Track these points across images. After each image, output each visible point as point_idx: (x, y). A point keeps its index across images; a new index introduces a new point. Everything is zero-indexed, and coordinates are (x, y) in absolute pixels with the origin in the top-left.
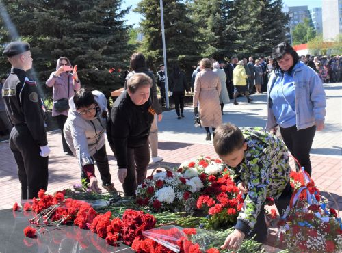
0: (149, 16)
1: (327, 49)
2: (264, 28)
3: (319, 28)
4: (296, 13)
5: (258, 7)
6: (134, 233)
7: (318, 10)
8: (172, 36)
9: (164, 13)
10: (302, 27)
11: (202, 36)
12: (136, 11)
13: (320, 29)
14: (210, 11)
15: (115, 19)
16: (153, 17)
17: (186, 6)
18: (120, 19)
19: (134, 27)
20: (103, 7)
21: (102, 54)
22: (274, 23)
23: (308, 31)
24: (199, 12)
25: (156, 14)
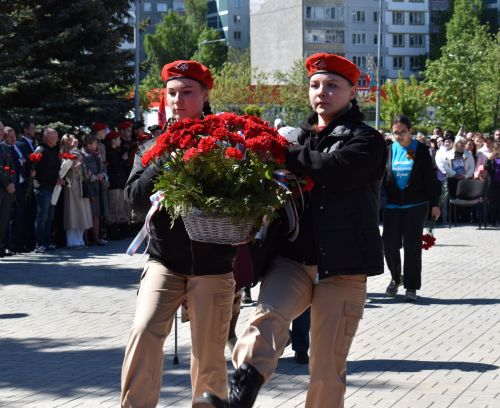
1: (262, 109)
3: (237, 35)
10: (179, 24)
13: (242, 37)
23: (202, 42)
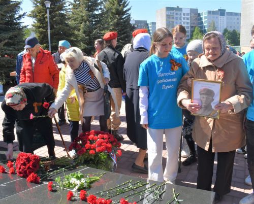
0: (39, 20)
2: (118, 33)
4: (139, 25)
5: (115, 19)
6: (25, 168)
7: (154, 24)
8: (55, 35)
9: (50, 19)
11: (76, 36)
12: (29, 16)
14: (83, 20)
15: (14, 21)
16: (42, 21)
17: (65, 15)
18: (18, 21)
19: (28, 27)
20: (5, 12)
21: (4, 46)
22: (125, 30)
24: (75, 20)
25: (44, 19)
